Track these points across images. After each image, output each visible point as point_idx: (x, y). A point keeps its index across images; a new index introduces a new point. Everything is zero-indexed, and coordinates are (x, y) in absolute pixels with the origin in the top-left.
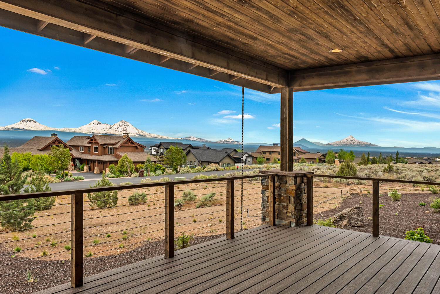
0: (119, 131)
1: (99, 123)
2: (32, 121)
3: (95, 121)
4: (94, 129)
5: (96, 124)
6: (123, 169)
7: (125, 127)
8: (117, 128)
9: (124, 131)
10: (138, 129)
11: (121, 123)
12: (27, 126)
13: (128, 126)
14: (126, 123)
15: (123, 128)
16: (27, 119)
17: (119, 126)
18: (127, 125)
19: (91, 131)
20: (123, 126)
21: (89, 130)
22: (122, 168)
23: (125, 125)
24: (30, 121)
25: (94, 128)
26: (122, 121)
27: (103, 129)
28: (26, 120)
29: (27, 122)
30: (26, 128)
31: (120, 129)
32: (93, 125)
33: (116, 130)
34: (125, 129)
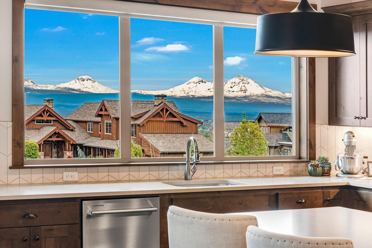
0: (233, 91)
1: (202, 82)
2: (90, 80)
3: (196, 79)
4: (194, 91)
5: (198, 83)
7: (243, 85)
8: (231, 87)
9: (241, 91)
10: (264, 88)
11: (237, 80)
12: (83, 86)
13: (248, 83)
14: (245, 79)
15: (240, 87)
16: (84, 77)
17: (234, 84)
18: (247, 82)
19: (189, 93)
20: (241, 84)
21: (187, 92)
23: (244, 82)
24: (87, 80)
25: (194, 89)
26: (239, 76)
27: (208, 90)
28: (82, 78)
29: (83, 80)
30: (82, 89)
31: (236, 88)
32: (192, 85)
33: (229, 91)
34: (243, 88)
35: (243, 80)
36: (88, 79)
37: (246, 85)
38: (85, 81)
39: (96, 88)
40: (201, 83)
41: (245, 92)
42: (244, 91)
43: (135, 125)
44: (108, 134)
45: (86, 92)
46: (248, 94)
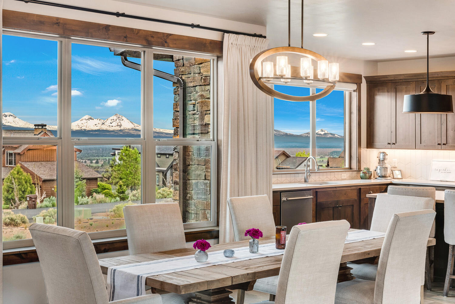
0: (112, 126)
1: (91, 119)
2: (12, 116)
3: (87, 117)
4: (85, 126)
5: (88, 120)
7: (119, 121)
8: (111, 123)
9: (118, 126)
10: (134, 123)
11: (115, 117)
13: (123, 120)
14: (120, 116)
15: (117, 122)
17: (113, 121)
18: (122, 119)
19: (82, 127)
20: (118, 120)
21: (80, 127)
23: (120, 119)
24: (9, 116)
26: (116, 115)
27: (95, 125)
28: (5, 115)
29: (6, 116)
30: (5, 124)
31: (114, 124)
32: (84, 121)
33: (110, 126)
34: (119, 124)
35: (119, 118)
36: (10, 115)
37: (121, 121)
38: (8, 117)
39: (16, 123)
40: (90, 120)
41: (121, 127)
42: (120, 126)
45: (8, 126)
46: (122, 128)
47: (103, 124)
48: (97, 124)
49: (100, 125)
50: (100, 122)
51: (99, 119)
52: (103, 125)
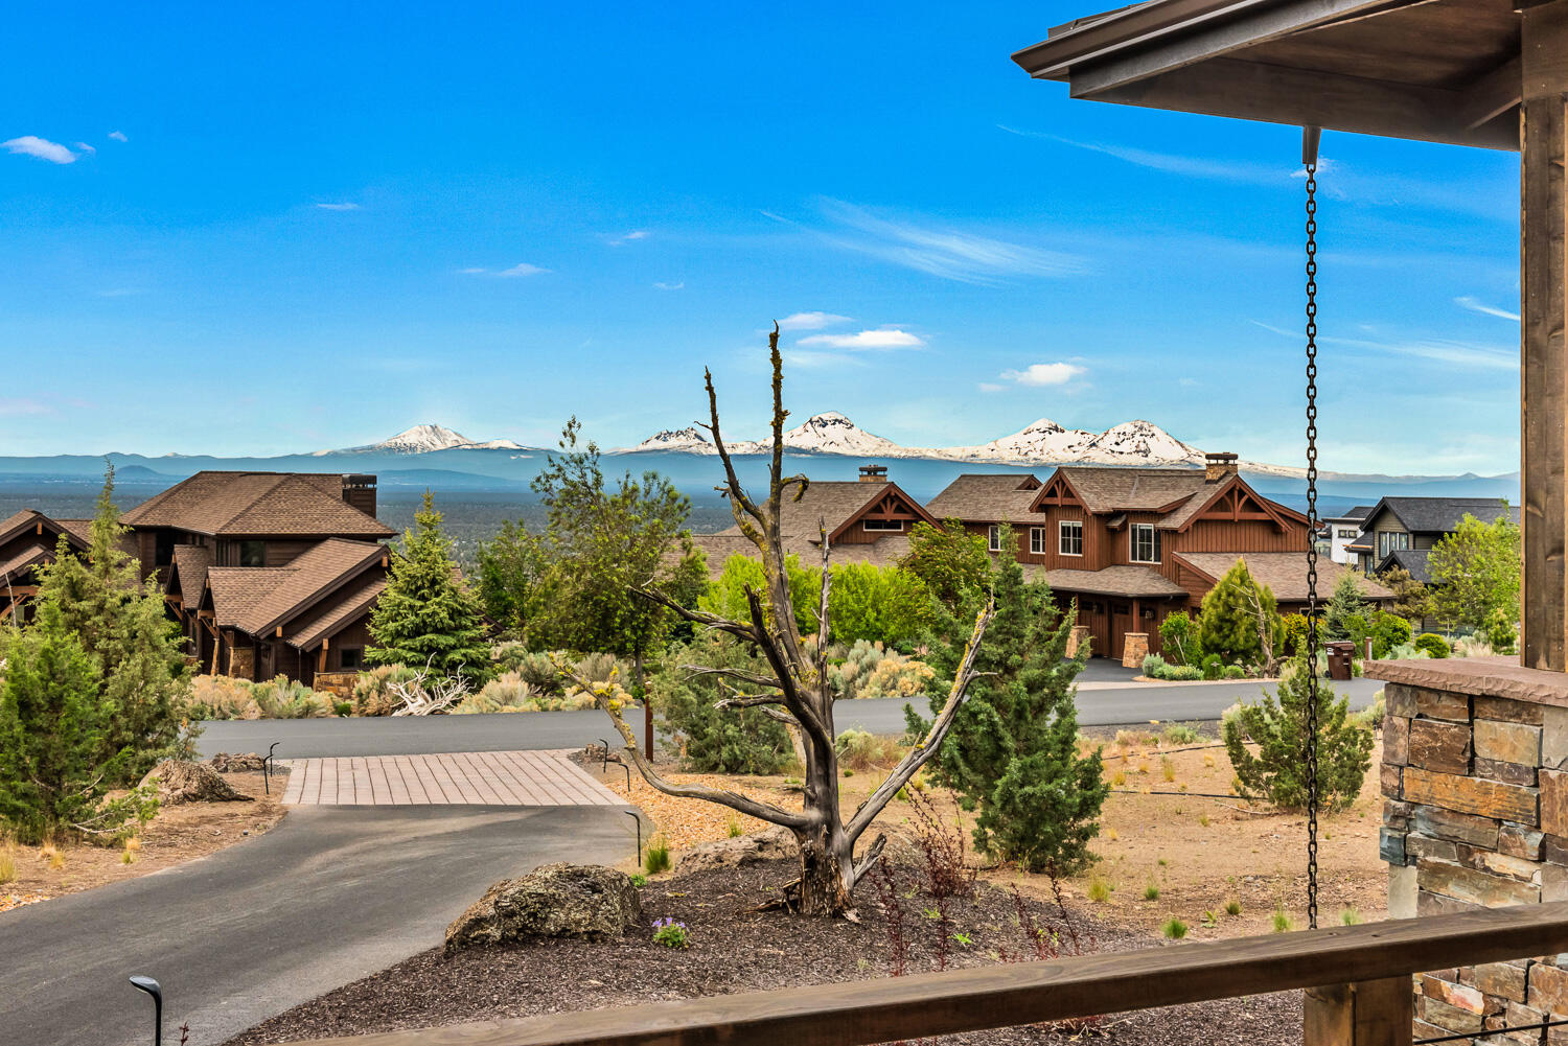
0: (1122, 453)
1: (1056, 429)
2: (840, 422)
3: (1043, 422)
4: (1038, 449)
5: (1047, 434)
6: (1228, 636)
7: (1141, 439)
8: (1117, 444)
9: (1138, 452)
11: (1129, 427)
12: (823, 440)
13: (1153, 435)
15: (1136, 443)
16: (824, 416)
17: (1122, 437)
18: (1150, 434)
19: (1029, 453)
20: (1137, 435)
21: (1023, 451)
22: (1226, 631)
23: (1144, 432)
24: (834, 424)
25: (1039, 446)
26: (1132, 419)
27: (1069, 447)
28: (822, 420)
29: (824, 425)
30: (821, 448)
31: (1126, 447)
32: (1036, 436)
33: (1113, 452)
34: (1143, 447)
35: (1141, 428)
36: (836, 420)
37: (1147, 439)
38: (829, 427)
39: (854, 444)
40: (1054, 432)
41: (1147, 456)
42: (1144, 452)
43: (1158, 532)
44: (1071, 554)
45: (831, 454)
46: (1151, 459)
47: (1094, 444)
48: (1075, 443)
49: (1084, 448)
50: (1083, 441)
51: (1079, 431)
52: (1094, 448)
